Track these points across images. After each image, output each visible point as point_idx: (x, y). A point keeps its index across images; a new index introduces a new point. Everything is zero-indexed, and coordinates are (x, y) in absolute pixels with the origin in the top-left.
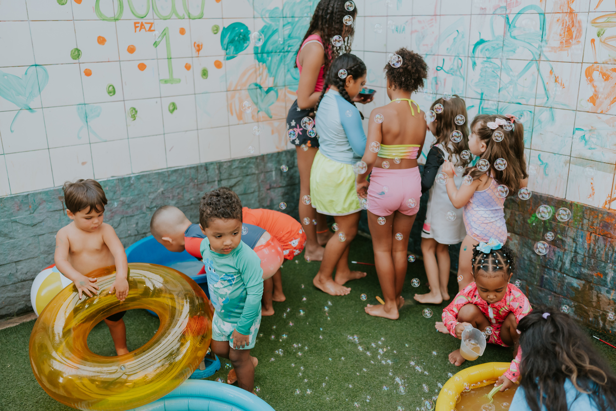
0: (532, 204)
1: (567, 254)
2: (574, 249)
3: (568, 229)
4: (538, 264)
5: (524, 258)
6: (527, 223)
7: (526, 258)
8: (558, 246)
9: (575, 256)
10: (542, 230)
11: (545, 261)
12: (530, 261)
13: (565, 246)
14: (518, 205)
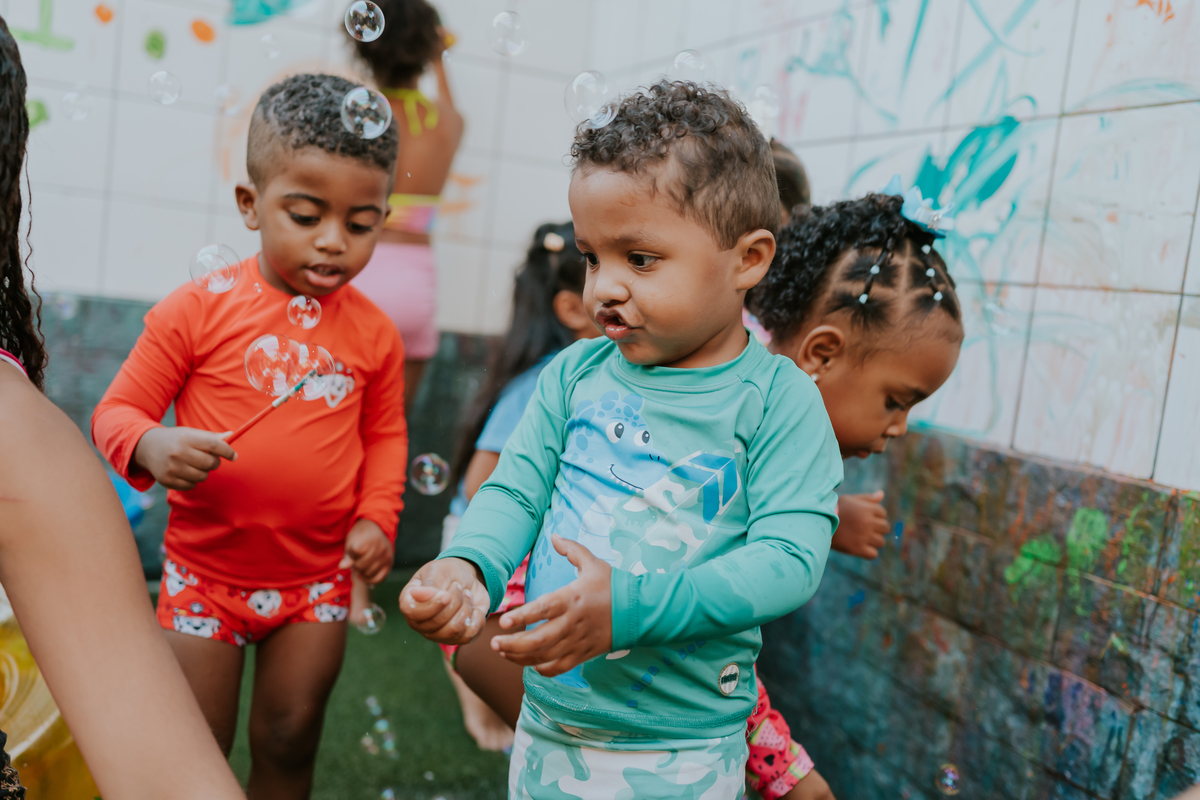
0: (1024, 502)
1: (1148, 725)
2: (1175, 704)
3: (1154, 614)
4: (1033, 762)
5: (981, 729)
6: (1002, 581)
7: (989, 728)
8: (1112, 687)
9: (1177, 741)
10: (1054, 613)
11: (1057, 750)
12: (1004, 742)
13: (1139, 687)
14: (978, 508)
